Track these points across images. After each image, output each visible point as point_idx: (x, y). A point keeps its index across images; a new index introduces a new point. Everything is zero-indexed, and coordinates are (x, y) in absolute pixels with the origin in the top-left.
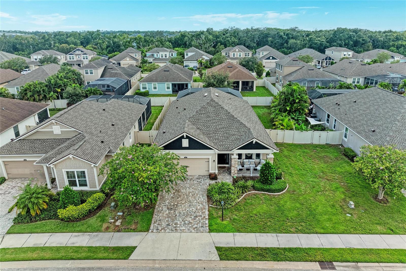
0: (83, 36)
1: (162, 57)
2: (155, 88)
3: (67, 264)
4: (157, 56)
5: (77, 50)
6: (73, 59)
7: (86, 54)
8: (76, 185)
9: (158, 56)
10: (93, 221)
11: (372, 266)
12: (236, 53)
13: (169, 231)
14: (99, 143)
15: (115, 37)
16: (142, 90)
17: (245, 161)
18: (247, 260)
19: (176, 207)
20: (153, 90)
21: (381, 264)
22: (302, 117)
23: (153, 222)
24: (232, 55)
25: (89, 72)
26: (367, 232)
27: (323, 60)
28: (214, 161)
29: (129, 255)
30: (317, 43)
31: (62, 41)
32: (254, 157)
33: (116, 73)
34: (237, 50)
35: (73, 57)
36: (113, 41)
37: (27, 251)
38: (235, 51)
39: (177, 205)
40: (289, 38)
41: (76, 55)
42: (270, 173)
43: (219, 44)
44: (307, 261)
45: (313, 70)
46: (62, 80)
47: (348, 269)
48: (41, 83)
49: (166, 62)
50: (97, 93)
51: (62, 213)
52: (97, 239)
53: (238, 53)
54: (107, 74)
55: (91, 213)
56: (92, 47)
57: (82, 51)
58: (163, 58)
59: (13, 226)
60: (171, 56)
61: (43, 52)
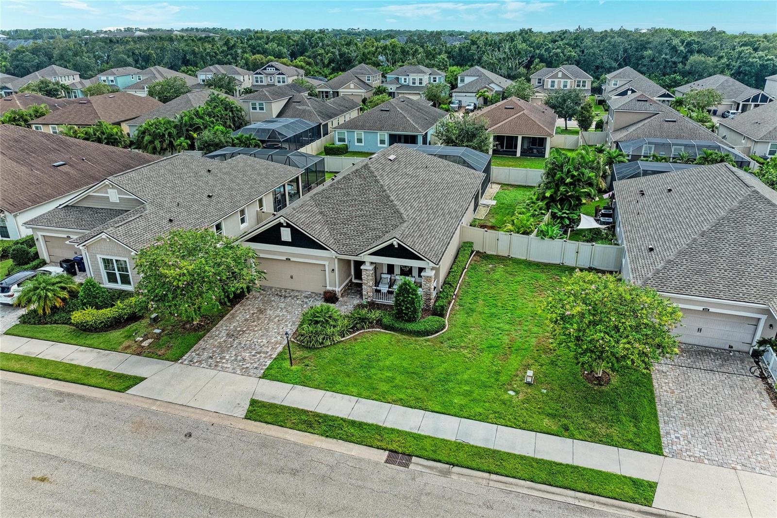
0: (295, 41)
1: (414, 83)
2: (360, 141)
3: (47, 383)
4: (405, 82)
5: (269, 66)
6: (262, 82)
7: (282, 74)
8: (116, 282)
9: (407, 82)
10: (116, 335)
11: (475, 475)
12: (556, 80)
13: (205, 366)
14: (166, 221)
15: (348, 44)
16: (338, 144)
17: (398, 277)
18: (282, 426)
19: (240, 335)
20: (357, 144)
21: (493, 477)
22: (574, 213)
23: (193, 349)
24: (550, 83)
25: (258, 107)
26: (515, 424)
27: (748, 100)
28: (333, 270)
29: (129, 388)
30: (753, 63)
31: (258, 49)
32: (415, 273)
33: (304, 111)
34: (560, 75)
35: (261, 78)
36: (339, 50)
37: (12, 359)
38: (556, 76)
39: (244, 332)
40: (691, 52)
41: (268, 74)
42: (406, 301)
43: (537, 60)
44: (371, 446)
45: (675, 121)
46: (202, 118)
47: (430, 472)
48: (169, 122)
49: (419, 94)
50: (250, 144)
51: (77, 316)
52: (104, 359)
53: (562, 81)
54: (289, 112)
55: (116, 323)
56: (305, 62)
57: (277, 69)
58: (416, 85)
59: (17, 325)
60: (432, 81)
61: (216, 68)
